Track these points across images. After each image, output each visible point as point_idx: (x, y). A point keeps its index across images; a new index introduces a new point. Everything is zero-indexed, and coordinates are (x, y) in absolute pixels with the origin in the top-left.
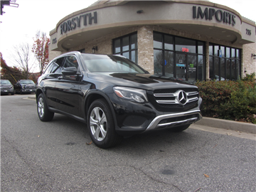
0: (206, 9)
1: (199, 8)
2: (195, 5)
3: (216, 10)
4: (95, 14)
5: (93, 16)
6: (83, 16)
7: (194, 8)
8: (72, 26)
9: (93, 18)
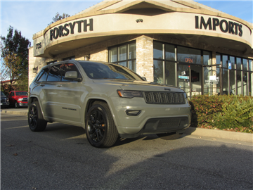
0: (210, 19)
1: (202, 18)
2: (197, 15)
3: (220, 19)
4: (91, 20)
5: (88, 22)
6: (77, 22)
7: (197, 18)
8: (64, 32)
9: (88, 25)
